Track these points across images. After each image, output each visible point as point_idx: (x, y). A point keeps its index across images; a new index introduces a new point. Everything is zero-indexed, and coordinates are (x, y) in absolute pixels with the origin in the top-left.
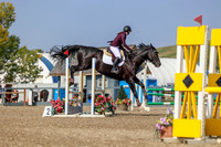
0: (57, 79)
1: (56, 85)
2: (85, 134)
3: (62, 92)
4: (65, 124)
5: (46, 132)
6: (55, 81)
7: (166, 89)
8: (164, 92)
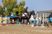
0: (35, 18)
1: (35, 20)
2: (42, 31)
3: (36, 21)
4: (37, 29)
5: (32, 31)
6: (34, 19)
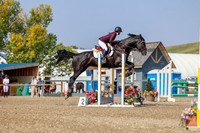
7: (189, 82)
8: (188, 85)
